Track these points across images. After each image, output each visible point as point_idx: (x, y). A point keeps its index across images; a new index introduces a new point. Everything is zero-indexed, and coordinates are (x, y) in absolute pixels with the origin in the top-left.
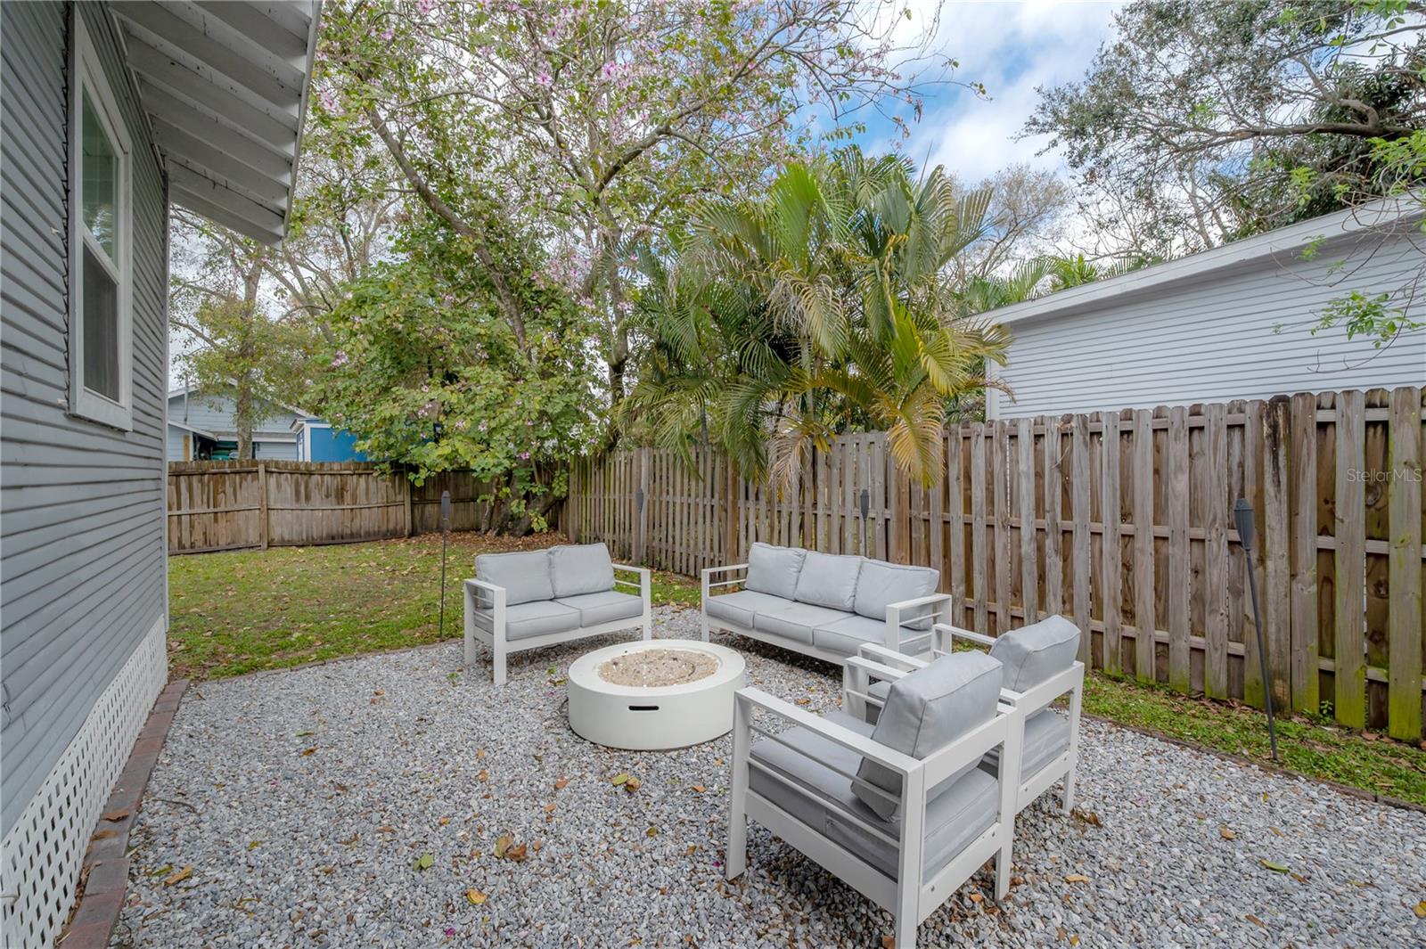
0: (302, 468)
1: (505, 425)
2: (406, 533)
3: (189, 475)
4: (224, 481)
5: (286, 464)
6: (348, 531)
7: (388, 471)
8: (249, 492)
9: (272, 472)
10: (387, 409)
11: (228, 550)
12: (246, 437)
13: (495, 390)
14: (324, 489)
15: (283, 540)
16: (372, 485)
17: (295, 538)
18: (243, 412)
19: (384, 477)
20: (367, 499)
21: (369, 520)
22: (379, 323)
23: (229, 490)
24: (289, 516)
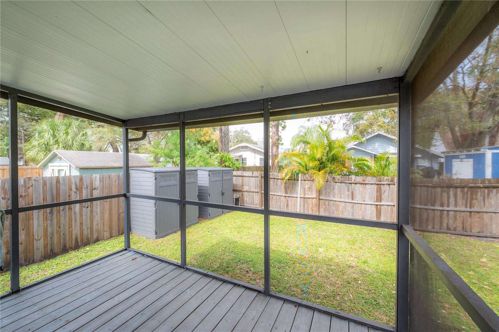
8: (494, 200)
11: (478, 236)
23: (480, 198)
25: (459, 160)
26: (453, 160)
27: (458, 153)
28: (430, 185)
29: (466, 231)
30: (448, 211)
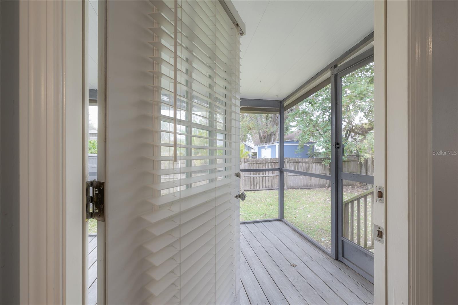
0: (297, 160)
2: (327, 185)
3: (269, 163)
5: (293, 159)
6: (309, 184)
9: (289, 162)
14: (303, 168)
16: (317, 167)
17: (294, 186)
20: (315, 172)
24: (293, 178)
25: (265, 149)
26: (262, 149)
27: (264, 145)
28: (258, 162)
29: (272, 187)
30: (265, 177)
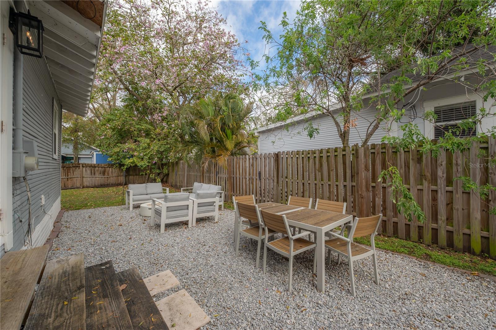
0: (93, 165)
1: (148, 154)
2: (123, 184)
4: (70, 169)
5: (88, 164)
6: (106, 183)
7: (118, 166)
8: (77, 172)
9: (84, 167)
10: (116, 150)
11: (71, 189)
12: (76, 156)
13: (145, 144)
14: (99, 171)
15: (87, 186)
16: (114, 170)
17: (91, 185)
18: (75, 148)
19: (117, 168)
20: (112, 174)
21: (112, 180)
22: (114, 126)
23: (72, 172)
24: (89, 179)
